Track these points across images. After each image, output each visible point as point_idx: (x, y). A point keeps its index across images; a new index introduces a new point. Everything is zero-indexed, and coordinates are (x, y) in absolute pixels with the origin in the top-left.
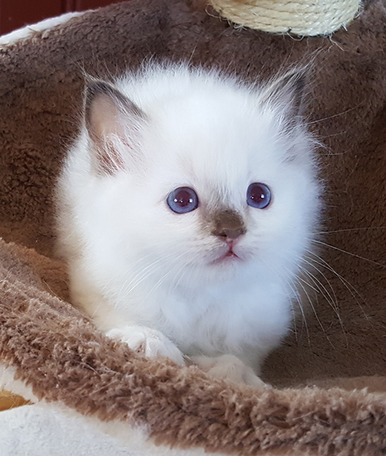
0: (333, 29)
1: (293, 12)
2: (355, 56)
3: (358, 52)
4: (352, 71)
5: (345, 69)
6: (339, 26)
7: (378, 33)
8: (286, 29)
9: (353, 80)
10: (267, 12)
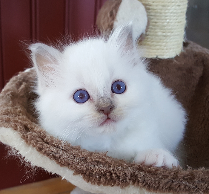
1: (158, 49)
2: (184, 65)
8: (155, 57)
10: (148, 50)
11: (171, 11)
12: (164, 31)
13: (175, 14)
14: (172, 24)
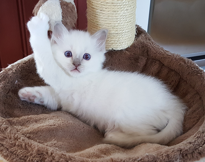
0: (126, 47)
1: (112, 44)
2: (133, 55)
3: (134, 54)
4: (132, 60)
5: (130, 59)
6: (128, 46)
7: (140, 48)
8: (111, 49)
9: (133, 63)
11: (120, 15)
12: (116, 30)
13: (125, 17)
14: (122, 24)
